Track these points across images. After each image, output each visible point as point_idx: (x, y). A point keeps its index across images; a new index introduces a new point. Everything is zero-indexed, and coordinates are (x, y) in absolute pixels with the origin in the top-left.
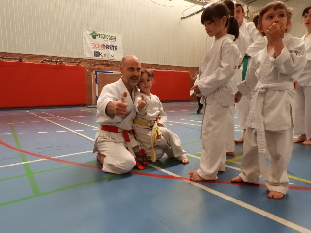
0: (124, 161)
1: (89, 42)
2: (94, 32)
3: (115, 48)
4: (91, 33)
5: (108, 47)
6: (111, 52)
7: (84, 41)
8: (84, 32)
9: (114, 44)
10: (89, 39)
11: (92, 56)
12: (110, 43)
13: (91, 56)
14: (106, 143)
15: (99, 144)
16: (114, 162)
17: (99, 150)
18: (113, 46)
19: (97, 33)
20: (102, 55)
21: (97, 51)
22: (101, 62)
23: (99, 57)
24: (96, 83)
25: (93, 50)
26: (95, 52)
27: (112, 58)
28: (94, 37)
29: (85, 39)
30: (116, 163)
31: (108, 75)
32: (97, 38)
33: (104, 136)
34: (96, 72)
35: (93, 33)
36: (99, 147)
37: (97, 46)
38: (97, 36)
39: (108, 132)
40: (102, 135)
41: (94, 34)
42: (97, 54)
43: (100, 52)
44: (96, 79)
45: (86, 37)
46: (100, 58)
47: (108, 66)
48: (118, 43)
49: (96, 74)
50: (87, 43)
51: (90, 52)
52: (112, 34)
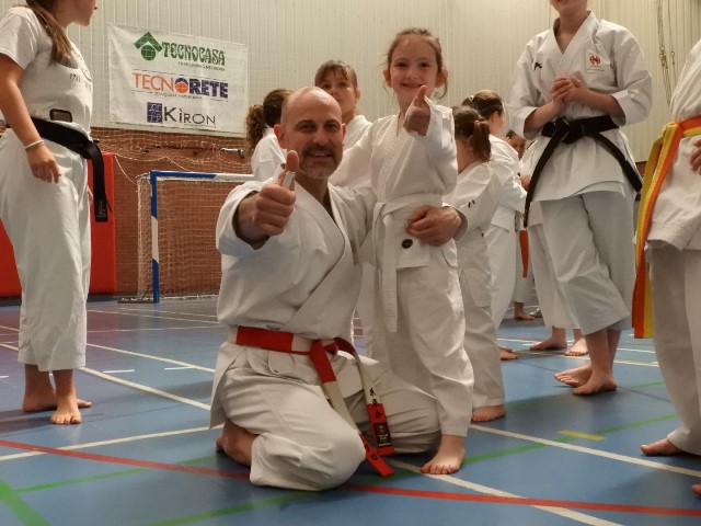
0: (330, 446)
1: (128, 69)
2: (148, 37)
3: (221, 89)
4: (136, 38)
5: (195, 87)
6: (207, 104)
7: (111, 65)
8: (111, 36)
9: (220, 77)
10: (129, 61)
11: (140, 121)
12: (202, 75)
13: (137, 120)
14: (257, 387)
15: (232, 394)
16: (297, 448)
17: (234, 413)
18: (215, 85)
19: (160, 40)
20: (175, 114)
21: (156, 100)
22: (172, 142)
23: (165, 124)
24: (154, 213)
25: (145, 98)
26: (149, 105)
27: (209, 126)
28: (148, 54)
29: (116, 60)
30: (303, 452)
31: (193, 184)
32: (159, 55)
33: (248, 365)
34: (154, 175)
35: (143, 40)
36: (231, 404)
37: (157, 83)
38: (160, 49)
39: (261, 352)
40: (240, 362)
41: (148, 43)
42: (155, 112)
43: (167, 103)
44: (154, 200)
45: (121, 53)
46: (167, 126)
47: (195, 155)
48: (234, 72)
49: (153, 181)
50: (121, 74)
51: (132, 105)
52: (212, 44)
